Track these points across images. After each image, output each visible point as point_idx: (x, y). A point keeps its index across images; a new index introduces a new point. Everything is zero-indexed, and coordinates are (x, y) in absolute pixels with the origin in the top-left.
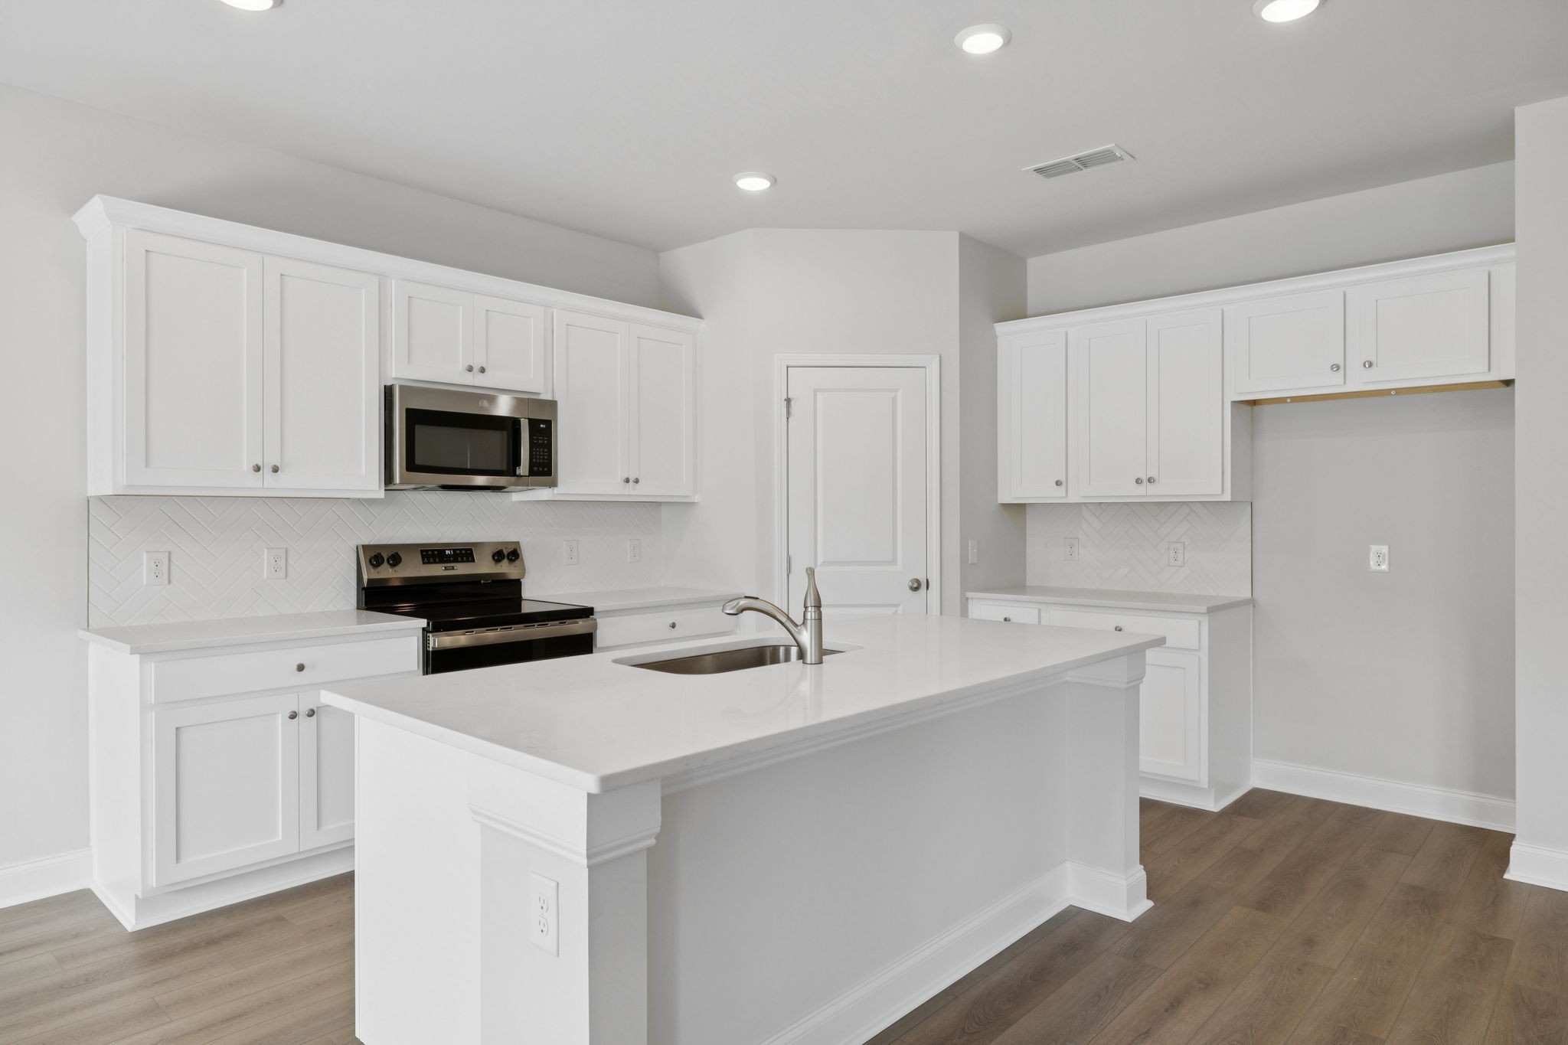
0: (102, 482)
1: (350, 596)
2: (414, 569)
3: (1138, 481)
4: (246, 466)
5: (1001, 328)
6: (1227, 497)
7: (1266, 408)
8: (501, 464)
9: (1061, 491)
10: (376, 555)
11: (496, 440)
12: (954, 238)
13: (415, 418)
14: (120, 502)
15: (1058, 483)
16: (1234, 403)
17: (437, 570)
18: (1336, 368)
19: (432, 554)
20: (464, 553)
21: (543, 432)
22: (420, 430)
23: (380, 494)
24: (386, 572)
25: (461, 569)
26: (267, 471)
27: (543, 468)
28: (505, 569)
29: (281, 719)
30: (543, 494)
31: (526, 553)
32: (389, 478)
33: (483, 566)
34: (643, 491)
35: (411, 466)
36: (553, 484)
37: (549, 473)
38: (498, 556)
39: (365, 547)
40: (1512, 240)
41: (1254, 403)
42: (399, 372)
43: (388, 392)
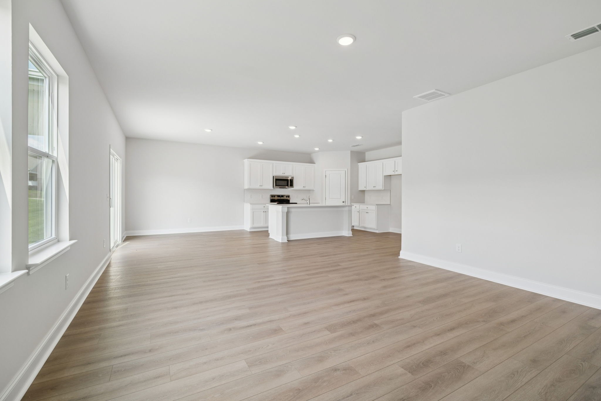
0: (246, 187)
1: (269, 201)
2: (276, 198)
3: (374, 187)
4: (259, 186)
5: (359, 164)
6: (383, 189)
7: (392, 176)
8: (286, 185)
9: (365, 188)
10: (272, 196)
11: (286, 182)
12: (350, 152)
13: (276, 180)
14: (248, 190)
15: (365, 187)
16: (384, 176)
17: (279, 198)
18: (394, 171)
19: (279, 196)
20: (282, 196)
21: (292, 181)
22: (277, 181)
23: (273, 189)
24: (273, 198)
25: (282, 198)
26: (261, 186)
27: (292, 185)
28: (287, 198)
29: (262, 212)
30: (292, 189)
31: (290, 196)
32: (273, 187)
33: (285, 198)
34: (306, 188)
35: (276, 185)
36: (293, 187)
37: (292, 186)
38: (287, 197)
39: (271, 195)
40: (401, 156)
41: (390, 175)
42: (275, 174)
43: (273, 177)
